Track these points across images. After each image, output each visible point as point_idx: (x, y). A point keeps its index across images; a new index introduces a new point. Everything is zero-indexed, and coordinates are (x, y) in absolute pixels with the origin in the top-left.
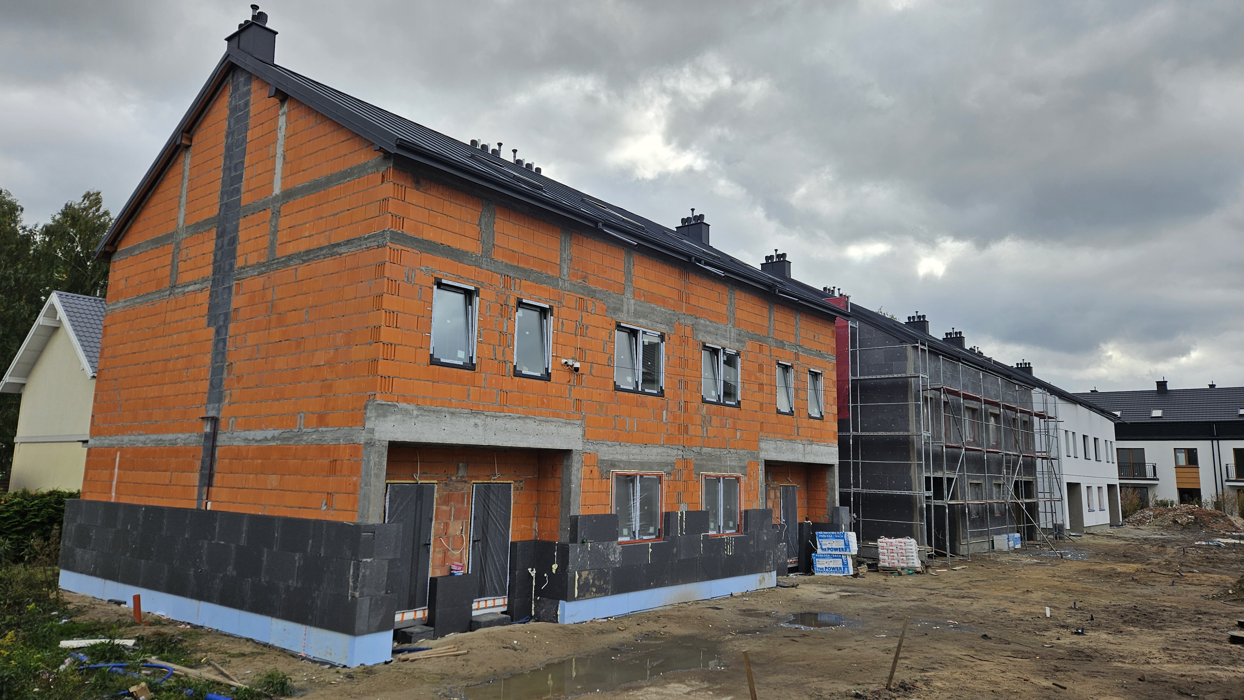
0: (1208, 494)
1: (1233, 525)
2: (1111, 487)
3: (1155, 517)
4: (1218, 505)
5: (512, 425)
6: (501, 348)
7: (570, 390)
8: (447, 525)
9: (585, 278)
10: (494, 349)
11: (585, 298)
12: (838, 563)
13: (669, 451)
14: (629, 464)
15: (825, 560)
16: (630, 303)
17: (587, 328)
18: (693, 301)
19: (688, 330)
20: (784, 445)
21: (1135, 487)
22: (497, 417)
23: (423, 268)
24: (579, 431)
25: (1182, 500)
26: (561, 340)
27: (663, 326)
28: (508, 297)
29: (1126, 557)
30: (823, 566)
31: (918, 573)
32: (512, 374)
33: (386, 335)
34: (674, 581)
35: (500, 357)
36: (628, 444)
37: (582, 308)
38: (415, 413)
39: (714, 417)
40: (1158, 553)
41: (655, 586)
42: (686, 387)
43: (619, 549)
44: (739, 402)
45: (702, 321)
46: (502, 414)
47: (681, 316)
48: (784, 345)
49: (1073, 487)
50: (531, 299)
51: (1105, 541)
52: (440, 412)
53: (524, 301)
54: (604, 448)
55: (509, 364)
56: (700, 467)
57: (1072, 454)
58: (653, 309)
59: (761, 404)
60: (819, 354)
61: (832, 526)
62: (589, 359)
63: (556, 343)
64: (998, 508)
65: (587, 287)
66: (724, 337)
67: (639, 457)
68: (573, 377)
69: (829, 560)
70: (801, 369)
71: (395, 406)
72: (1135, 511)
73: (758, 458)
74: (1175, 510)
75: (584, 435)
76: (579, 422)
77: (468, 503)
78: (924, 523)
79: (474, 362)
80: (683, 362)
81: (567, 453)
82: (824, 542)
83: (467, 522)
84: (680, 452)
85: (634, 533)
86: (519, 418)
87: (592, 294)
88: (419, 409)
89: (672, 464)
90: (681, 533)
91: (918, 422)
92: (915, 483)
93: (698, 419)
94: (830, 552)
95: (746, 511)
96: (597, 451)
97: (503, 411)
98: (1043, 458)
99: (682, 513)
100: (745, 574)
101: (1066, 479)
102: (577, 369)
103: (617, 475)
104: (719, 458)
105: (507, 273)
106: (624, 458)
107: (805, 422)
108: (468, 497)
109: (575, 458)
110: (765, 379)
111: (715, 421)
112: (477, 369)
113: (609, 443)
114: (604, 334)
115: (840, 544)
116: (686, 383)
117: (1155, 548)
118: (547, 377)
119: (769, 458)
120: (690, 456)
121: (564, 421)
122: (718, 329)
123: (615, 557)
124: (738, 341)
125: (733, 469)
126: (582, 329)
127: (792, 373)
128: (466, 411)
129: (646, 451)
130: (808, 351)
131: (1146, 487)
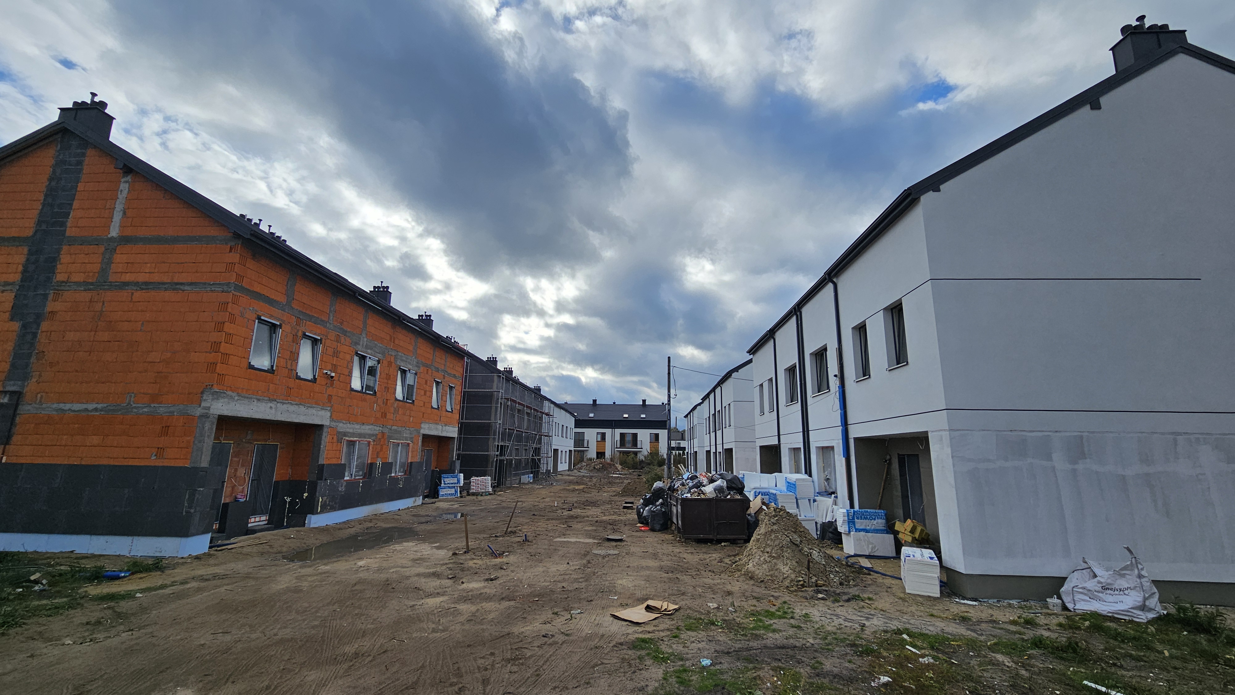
0: (608, 454)
1: (617, 469)
2: (570, 451)
3: (587, 466)
4: (612, 459)
5: (292, 408)
6: (291, 361)
7: (326, 389)
8: (236, 470)
9: (341, 323)
10: (287, 362)
11: (341, 335)
12: (453, 491)
13: (375, 427)
14: (353, 435)
15: (445, 490)
16: (364, 340)
17: (340, 353)
18: (397, 342)
19: (392, 358)
20: (433, 426)
21: (579, 451)
22: (283, 403)
23: (251, 309)
24: (328, 414)
25: (598, 457)
26: (324, 359)
27: (380, 355)
28: (298, 331)
29: (578, 483)
30: (444, 493)
31: (490, 494)
32: (295, 377)
33: (224, 347)
34: (371, 503)
35: (289, 367)
36: (354, 423)
37: (338, 340)
38: (236, 398)
39: (400, 409)
40: (590, 481)
41: (362, 505)
42: (388, 391)
43: (345, 484)
44: (413, 401)
45: (400, 354)
46: (287, 402)
47: (390, 350)
48: (439, 370)
49: (556, 451)
50: (310, 333)
51: (567, 477)
52: (251, 398)
53: (307, 334)
54: (341, 425)
55: (294, 372)
56: (390, 437)
57: (557, 435)
58: (376, 344)
59: (424, 403)
60: (455, 376)
61: (450, 471)
62: (339, 371)
63: (321, 360)
64: (525, 461)
65: (342, 328)
66: (410, 363)
67: (359, 431)
68: (329, 381)
69: (447, 490)
70: (445, 384)
71: (225, 393)
72: (578, 463)
73: (419, 433)
74: (595, 462)
75: (331, 417)
76: (329, 408)
77: (251, 457)
78: (494, 469)
79: (274, 369)
80: (388, 377)
81: (320, 427)
82: (446, 480)
83: (249, 468)
84: (381, 429)
85: (351, 475)
86: (296, 404)
87: (345, 333)
88: (239, 396)
89: (377, 435)
90: (378, 475)
91: (496, 415)
92: (491, 448)
93: (392, 410)
94: (449, 485)
95: (411, 463)
96: (337, 426)
97: (287, 400)
98: (546, 436)
99: (379, 463)
100: (407, 498)
101: (554, 447)
102: (332, 377)
103: (347, 441)
104: (400, 432)
105: (299, 316)
106: (351, 431)
107: (444, 413)
108: (251, 453)
109: (325, 430)
110: (428, 388)
111: (401, 412)
112: (276, 373)
113: (344, 422)
114: (348, 357)
115: (455, 480)
116: (388, 388)
117: (588, 479)
118: (314, 380)
119: (425, 433)
120: (386, 431)
121: (321, 407)
122: (407, 359)
123: (342, 489)
124: (417, 366)
125: (406, 439)
126: (336, 354)
127: (441, 386)
128: (266, 398)
129: (363, 427)
130: (449, 374)
131: (583, 451)
